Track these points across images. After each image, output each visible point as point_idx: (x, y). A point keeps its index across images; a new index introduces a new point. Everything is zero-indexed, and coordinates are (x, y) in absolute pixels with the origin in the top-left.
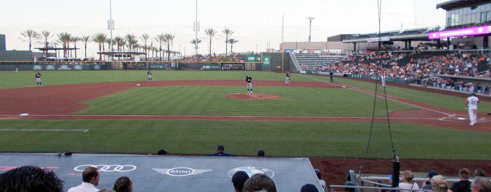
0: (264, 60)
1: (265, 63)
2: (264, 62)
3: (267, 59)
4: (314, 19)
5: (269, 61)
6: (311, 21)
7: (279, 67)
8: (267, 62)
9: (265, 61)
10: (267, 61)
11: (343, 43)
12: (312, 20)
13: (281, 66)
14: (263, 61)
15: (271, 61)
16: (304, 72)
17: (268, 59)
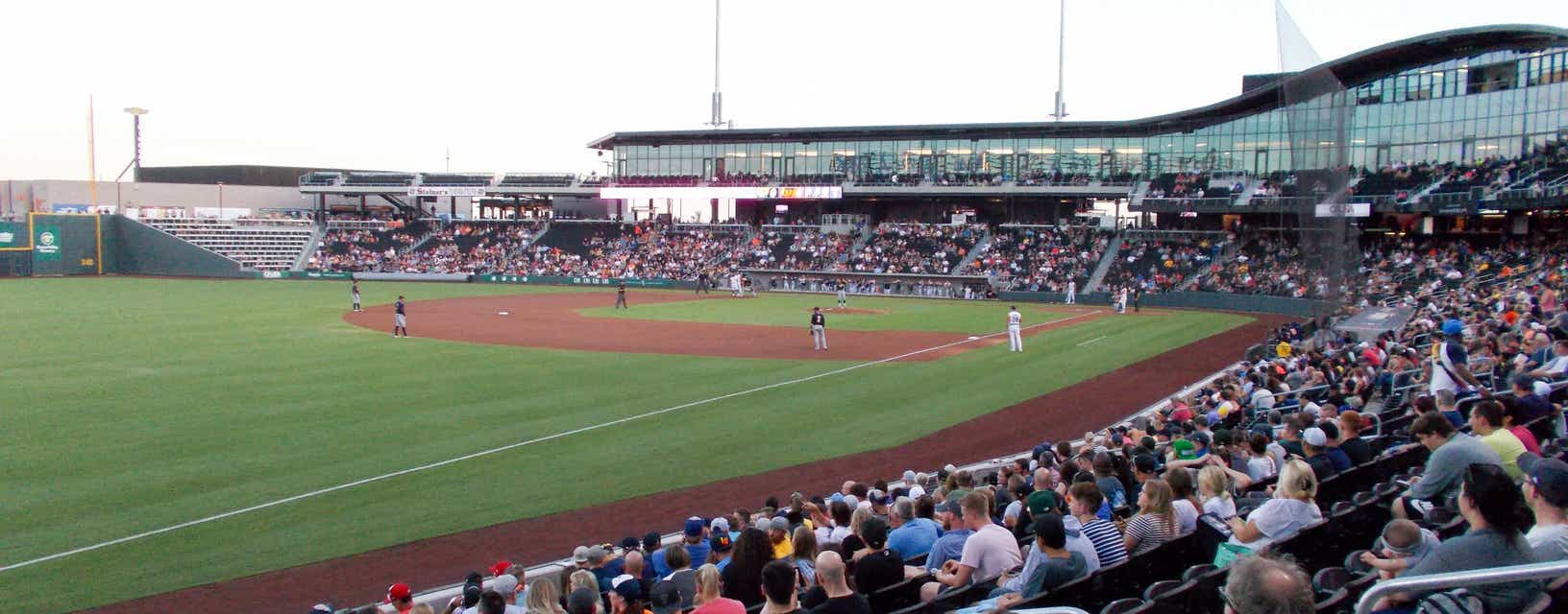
0: (38, 242)
1: (42, 251)
2: (38, 247)
3: (48, 237)
4: (146, 112)
5: (55, 243)
6: (137, 118)
7: (90, 262)
8: (50, 247)
9: (42, 245)
10: (48, 244)
11: (303, 192)
12: (140, 117)
13: (96, 262)
14: (35, 246)
15: (62, 240)
16: (277, 274)
17: (52, 237)
